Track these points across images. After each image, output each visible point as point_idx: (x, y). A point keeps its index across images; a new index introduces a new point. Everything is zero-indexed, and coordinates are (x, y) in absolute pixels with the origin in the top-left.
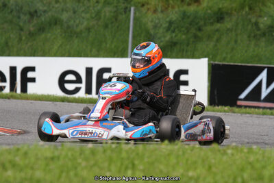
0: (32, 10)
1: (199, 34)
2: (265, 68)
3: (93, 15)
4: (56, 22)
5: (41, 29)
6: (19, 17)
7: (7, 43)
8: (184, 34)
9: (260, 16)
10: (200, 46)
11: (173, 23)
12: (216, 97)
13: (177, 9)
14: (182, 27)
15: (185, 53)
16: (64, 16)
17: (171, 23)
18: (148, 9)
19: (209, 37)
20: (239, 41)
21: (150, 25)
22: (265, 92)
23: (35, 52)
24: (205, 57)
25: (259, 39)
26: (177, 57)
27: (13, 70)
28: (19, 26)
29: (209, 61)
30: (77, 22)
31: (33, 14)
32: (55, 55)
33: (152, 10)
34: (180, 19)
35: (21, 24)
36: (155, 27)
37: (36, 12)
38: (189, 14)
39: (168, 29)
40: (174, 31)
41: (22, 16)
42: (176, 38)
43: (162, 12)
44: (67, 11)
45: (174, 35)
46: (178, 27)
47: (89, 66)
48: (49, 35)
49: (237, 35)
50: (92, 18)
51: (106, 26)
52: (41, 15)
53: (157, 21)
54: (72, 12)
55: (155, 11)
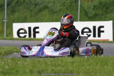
1: (107, 11)
3: (62, 4)
4: (47, 7)
5: (40, 11)
6: (30, 6)
7: (26, 17)
8: (101, 11)
10: (108, 15)
13: (97, 1)
14: (100, 8)
15: (101, 19)
16: (50, 5)
17: (95, 6)
19: (112, 12)
21: (86, 8)
23: (38, 21)
24: (111, 20)
28: (30, 9)
29: (113, 22)
30: (55, 7)
31: (36, 5)
32: (46, 21)
34: (99, 5)
35: (32, 9)
36: (88, 8)
37: (37, 4)
39: (94, 9)
40: (96, 10)
41: (31, 5)
42: (98, 12)
43: (91, 1)
45: (96, 11)
46: (98, 8)
48: (43, 13)
50: (61, 5)
51: (67, 9)
52: (39, 5)
53: (89, 6)
54: (52, 3)
55: (88, 2)
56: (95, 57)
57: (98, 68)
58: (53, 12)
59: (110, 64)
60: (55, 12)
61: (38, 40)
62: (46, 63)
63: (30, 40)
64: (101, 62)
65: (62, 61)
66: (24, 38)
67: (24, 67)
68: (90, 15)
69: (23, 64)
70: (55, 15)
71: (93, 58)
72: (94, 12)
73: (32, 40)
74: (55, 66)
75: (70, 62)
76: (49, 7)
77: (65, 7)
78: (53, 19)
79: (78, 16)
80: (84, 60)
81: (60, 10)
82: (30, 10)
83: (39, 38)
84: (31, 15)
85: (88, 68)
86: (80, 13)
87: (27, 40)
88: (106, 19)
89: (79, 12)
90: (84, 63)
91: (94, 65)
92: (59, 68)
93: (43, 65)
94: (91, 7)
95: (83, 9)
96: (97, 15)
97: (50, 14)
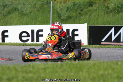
0: (4, 5)
1: (82, 12)
2: (113, 27)
3: (33, 6)
4: (16, 9)
5: (9, 13)
8: (75, 13)
9: (109, 3)
10: (82, 18)
11: (69, 8)
12: (91, 41)
13: (70, 2)
14: (73, 10)
15: (75, 21)
16: (19, 7)
18: (57, 2)
19: (86, 14)
20: (100, 15)
21: (59, 10)
22: (113, 38)
23: (6, 23)
24: (85, 23)
25: (109, 14)
26: (72, 23)
29: (87, 24)
31: (5, 6)
32: (16, 25)
33: (60, 2)
34: (73, 6)
36: (61, 10)
38: (76, 3)
39: (67, 11)
40: (70, 12)
42: (71, 15)
43: (64, 3)
44: (20, 4)
46: (71, 10)
47: (33, 29)
48: (12, 16)
49: (99, 12)
50: (32, 7)
51: (38, 10)
52: (8, 7)
53: (62, 7)
54: (22, 5)
55: (61, 3)
56: (70, 62)
57: (72, 74)
58: (23, 14)
59: (85, 70)
60: (25, 14)
61: (7, 44)
62: (16, 70)
64: (75, 68)
65: (33, 67)
68: (63, 18)
70: (25, 18)
71: (67, 64)
72: (67, 14)
74: (26, 72)
75: (42, 69)
76: (18, 9)
77: (36, 9)
78: (24, 22)
79: (50, 18)
80: (57, 66)
81: (31, 12)
85: (61, 74)
86: (52, 15)
88: (81, 21)
90: (57, 69)
91: (68, 72)
92: (31, 75)
93: (13, 72)
94: (64, 9)
95: (55, 11)
96: (71, 17)
97: (20, 16)
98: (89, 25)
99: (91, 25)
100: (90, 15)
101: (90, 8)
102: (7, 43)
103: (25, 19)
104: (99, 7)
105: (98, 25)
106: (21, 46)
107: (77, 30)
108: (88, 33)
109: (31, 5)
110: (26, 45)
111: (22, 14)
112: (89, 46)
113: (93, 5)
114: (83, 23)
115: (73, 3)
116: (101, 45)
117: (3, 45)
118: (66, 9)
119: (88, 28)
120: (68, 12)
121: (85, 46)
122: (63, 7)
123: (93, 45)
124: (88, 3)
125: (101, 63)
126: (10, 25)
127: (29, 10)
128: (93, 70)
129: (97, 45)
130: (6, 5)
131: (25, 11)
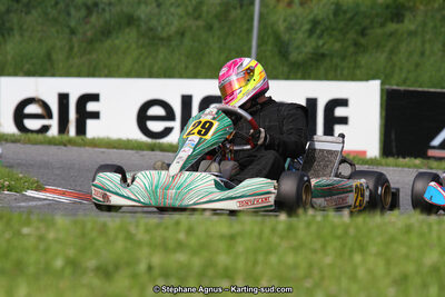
0: (90, 2)
1: (363, 41)
3: (190, 9)
4: (130, 20)
5: (106, 32)
6: (69, 14)
8: (337, 41)
10: (364, 60)
11: (318, 23)
12: (394, 144)
14: (333, 30)
15: (339, 72)
16: (143, 12)
17: (315, 23)
18: (278, 1)
19: (378, 46)
20: (427, 53)
21: (282, 27)
23: (95, 69)
24: (374, 78)
26: (326, 78)
27: (63, 99)
28: (69, 27)
29: (382, 84)
30: (163, 20)
31: (90, 9)
32: (128, 75)
33: (286, 1)
34: (331, 17)
35: (73, 24)
36: (290, 28)
38: (344, 8)
39: (311, 32)
40: (320, 37)
41: (73, 11)
42: (325, 47)
43: (302, 4)
44: (146, 4)
45: (321, 43)
46: (327, 29)
47: (187, 93)
48: (117, 42)
49: (423, 43)
50: (188, 14)
51: (209, 28)
52: (104, 10)
53: (293, 19)
54: (154, 5)
55: (290, 4)
56: (319, 218)
57: (328, 260)
59: (373, 249)
60: (162, 39)
61: (95, 143)
62: (129, 237)
63: (65, 145)
64: (339, 238)
66: (40, 136)
67: (46, 251)
68: (294, 56)
69: (41, 238)
70: (163, 52)
71: (308, 225)
72: (311, 45)
73: (71, 142)
74: (165, 247)
75: (222, 237)
76: (139, 19)
78: (156, 68)
80: (273, 230)
81: (183, 34)
82: (67, 31)
83: (99, 139)
84: (71, 48)
85: (290, 259)
86: (259, 46)
87: (52, 142)
88: (358, 72)
89: (254, 43)
90: (276, 240)
91: (315, 251)
92: (182, 257)
93: (120, 245)
94: (302, 25)
95: (270, 30)
96: (323, 55)
97: (143, 46)
98: (387, 87)
99: (395, 87)
100: (392, 52)
101: (392, 27)
102: (94, 139)
103: (161, 56)
104: (424, 24)
105: (420, 89)
106: (145, 152)
107: (344, 103)
108: (384, 114)
109: (187, 7)
110: (163, 149)
111: (152, 38)
112: (384, 161)
113: (403, 16)
114: (367, 80)
115: (333, 7)
116: (429, 158)
117: (79, 145)
118: (307, 27)
119: (385, 98)
120: (315, 36)
121: (371, 159)
122: (297, 17)
123: (401, 160)
124: (387, 7)
125: (430, 226)
126: (106, 76)
127: (176, 23)
128: (403, 250)
129: (416, 158)
130: (96, 5)
131: (163, 28)
